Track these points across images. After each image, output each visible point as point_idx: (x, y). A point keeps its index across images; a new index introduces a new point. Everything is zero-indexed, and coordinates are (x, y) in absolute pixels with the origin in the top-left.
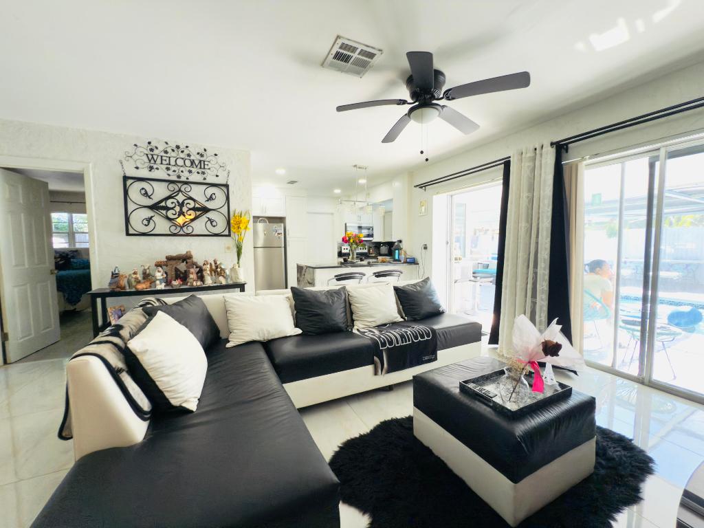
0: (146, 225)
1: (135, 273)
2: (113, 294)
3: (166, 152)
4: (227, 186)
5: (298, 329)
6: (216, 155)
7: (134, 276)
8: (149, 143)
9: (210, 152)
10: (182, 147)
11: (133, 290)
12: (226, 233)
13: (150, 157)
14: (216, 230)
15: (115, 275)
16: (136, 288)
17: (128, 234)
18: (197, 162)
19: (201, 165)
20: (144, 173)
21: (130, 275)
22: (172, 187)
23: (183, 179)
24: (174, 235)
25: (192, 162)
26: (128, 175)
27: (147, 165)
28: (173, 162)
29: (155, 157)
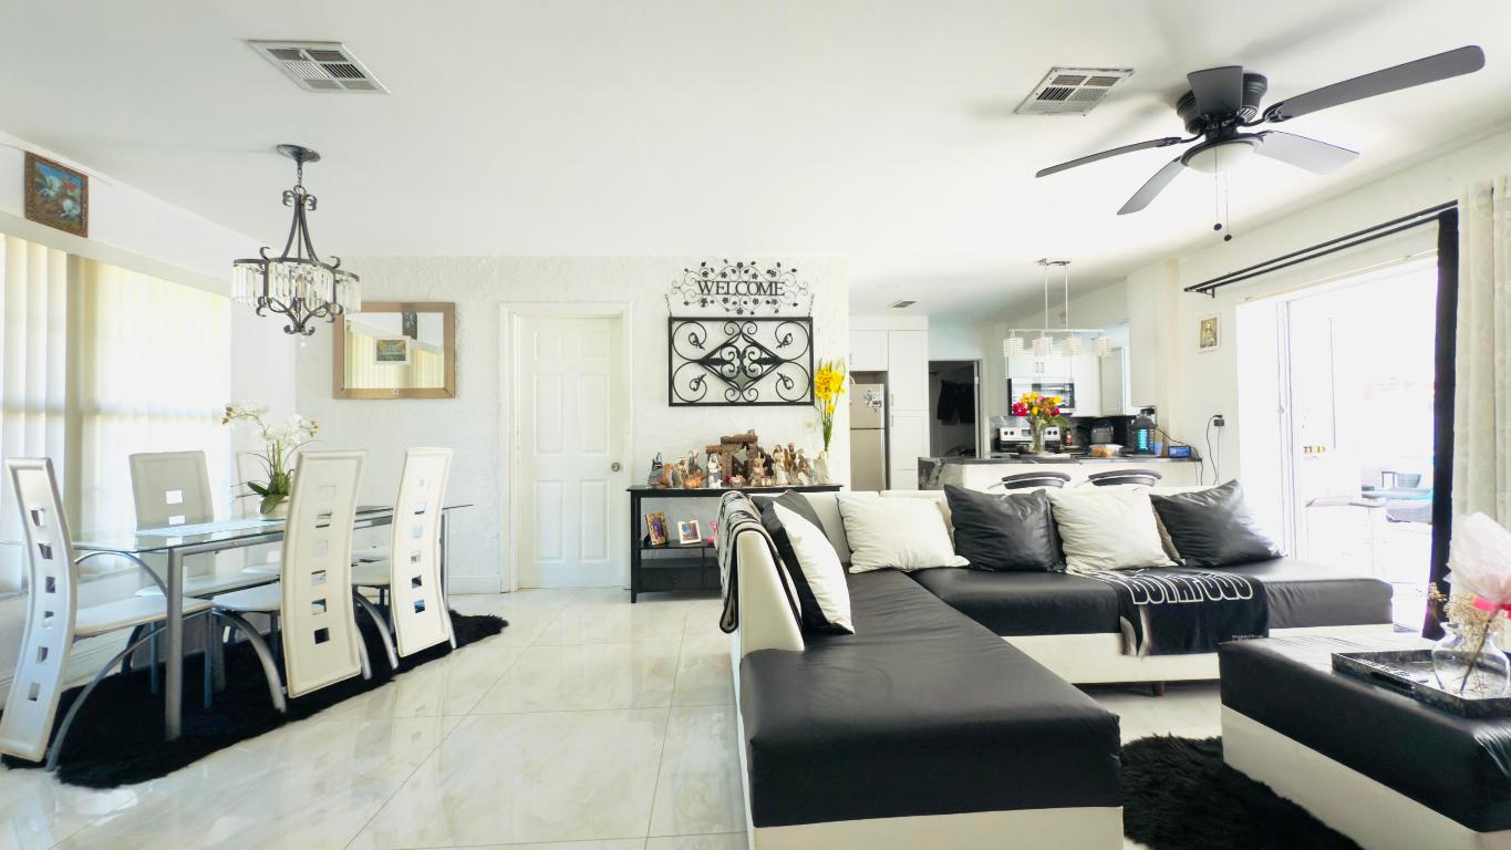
0: (694, 390)
1: (682, 463)
2: (653, 493)
3: (724, 275)
4: (809, 320)
5: (960, 558)
6: (794, 270)
7: (681, 467)
8: (703, 264)
9: (786, 267)
10: (746, 264)
11: (681, 488)
12: (807, 399)
13: (703, 285)
14: (790, 395)
15: (657, 465)
16: (685, 486)
17: (672, 404)
18: (766, 285)
19: (771, 289)
20: (695, 310)
21: (676, 465)
22: (730, 327)
23: (746, 314)
24: (732, 404)
25: (760, 286)
26: (674, 315)
27: (700, 297)
28: (732, 290)
29: (709, 284)
